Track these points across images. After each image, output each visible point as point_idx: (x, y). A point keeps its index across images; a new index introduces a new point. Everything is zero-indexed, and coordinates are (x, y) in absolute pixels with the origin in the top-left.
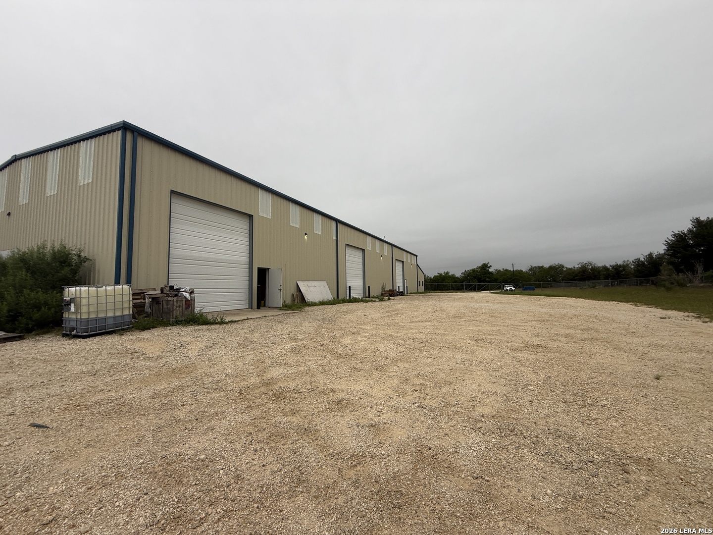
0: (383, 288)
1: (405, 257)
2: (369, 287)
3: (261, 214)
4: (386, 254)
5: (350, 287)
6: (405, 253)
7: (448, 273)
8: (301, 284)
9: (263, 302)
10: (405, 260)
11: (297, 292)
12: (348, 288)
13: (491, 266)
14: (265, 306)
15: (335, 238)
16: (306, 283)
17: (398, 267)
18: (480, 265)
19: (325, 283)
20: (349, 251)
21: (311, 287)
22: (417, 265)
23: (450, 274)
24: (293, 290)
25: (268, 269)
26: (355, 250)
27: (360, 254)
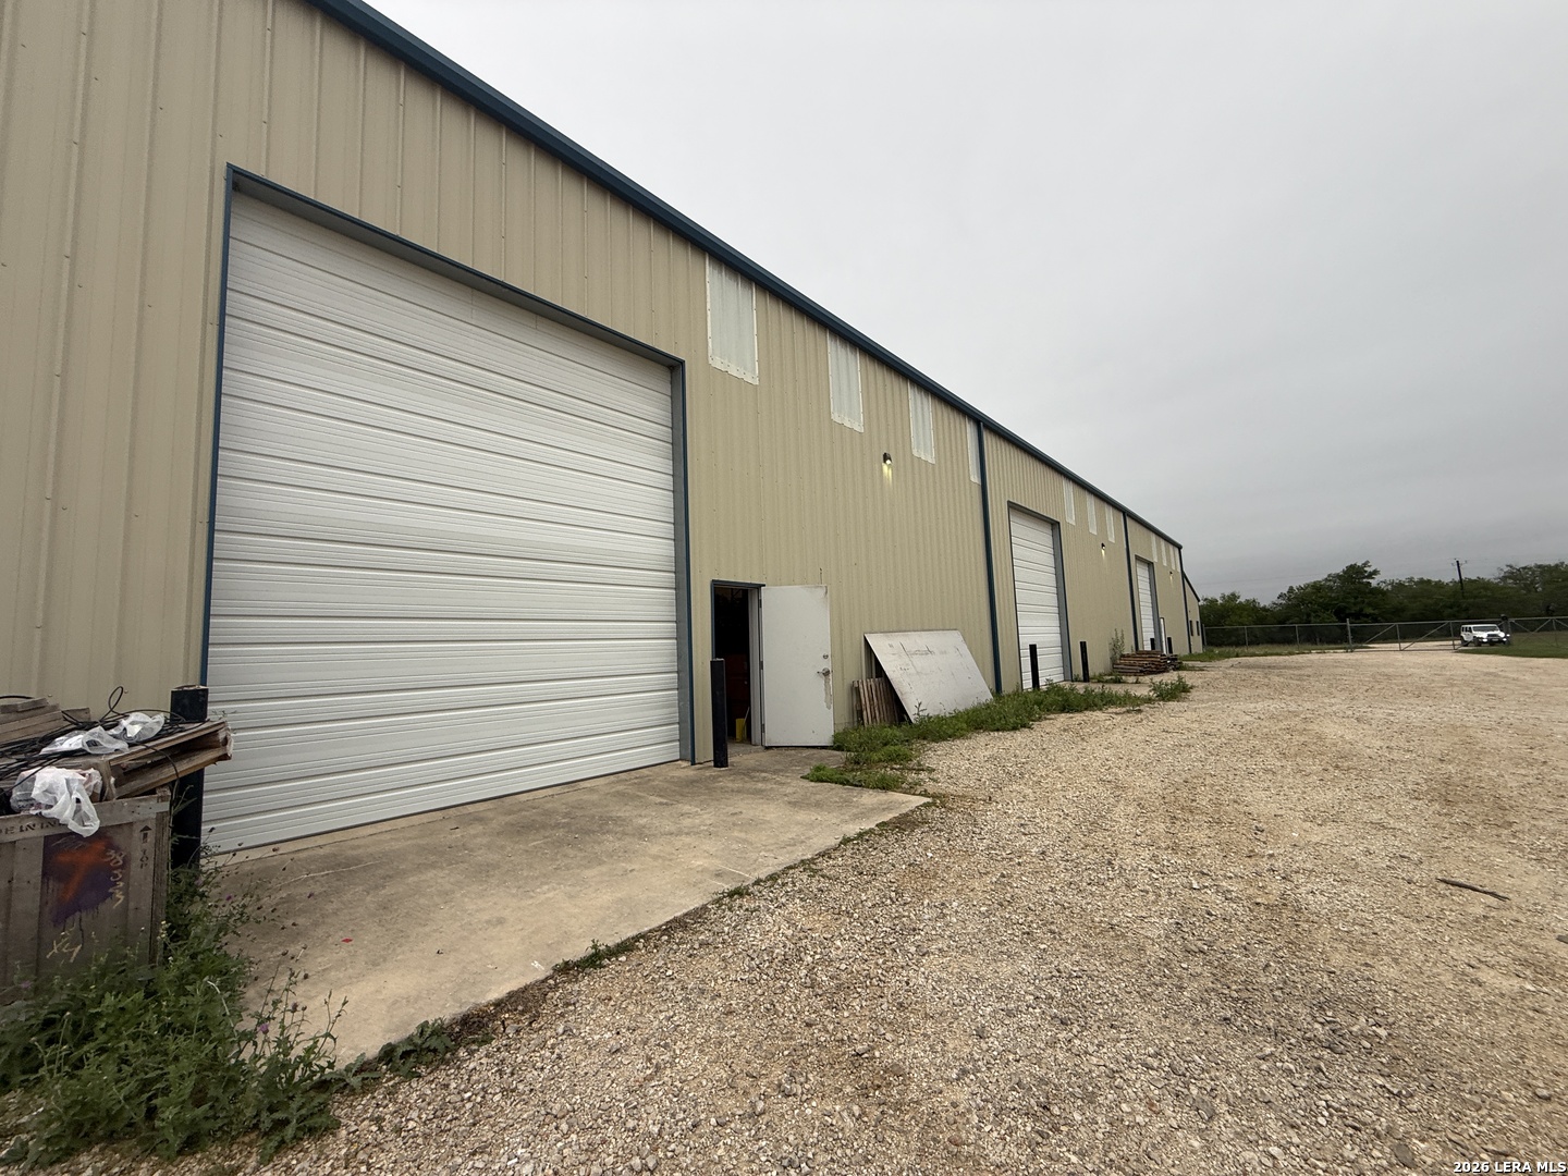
0: (1116, 646)
1: (1154, 550)
2: (1083, 645)
3: (717, 363)
4: (1112, 539)
5: (1033, 648)
6: (1153, 537)
8: (883, 648)
9: (740, 723)
11: (869, 677)
13: (1375, 572)
14: (748, 739)
15: (975, 479)
16: (898, 641)
18: (1339, 569)
19: (954, 639)
20: (1020, 527)
21: (914, 653)
22: (1184, 576)
25: (758, 587)
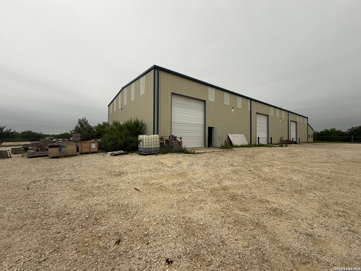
0: (281, 139)
1: (298, 119)
2: (271, 138)
3: (209, 100)
4: (283, 117)
5: (258, 138)
6: (298, 116)
7: (334, 129)
8: (230, 135)
9: (210, 144)
10: (298, 121)
11: (228, 139)
12: (257, 138)
14: (211, 146)
15: (249, 109)
16: (232, 135)
17: (293, 126)
19: (243, 135)
20: (258, 117)
21: (235, 137)
22: (308, 124)
23: (336, 130)
24: (226, 139)
25: (213, 127)
26: (262, 116)
27: (265, 118)
